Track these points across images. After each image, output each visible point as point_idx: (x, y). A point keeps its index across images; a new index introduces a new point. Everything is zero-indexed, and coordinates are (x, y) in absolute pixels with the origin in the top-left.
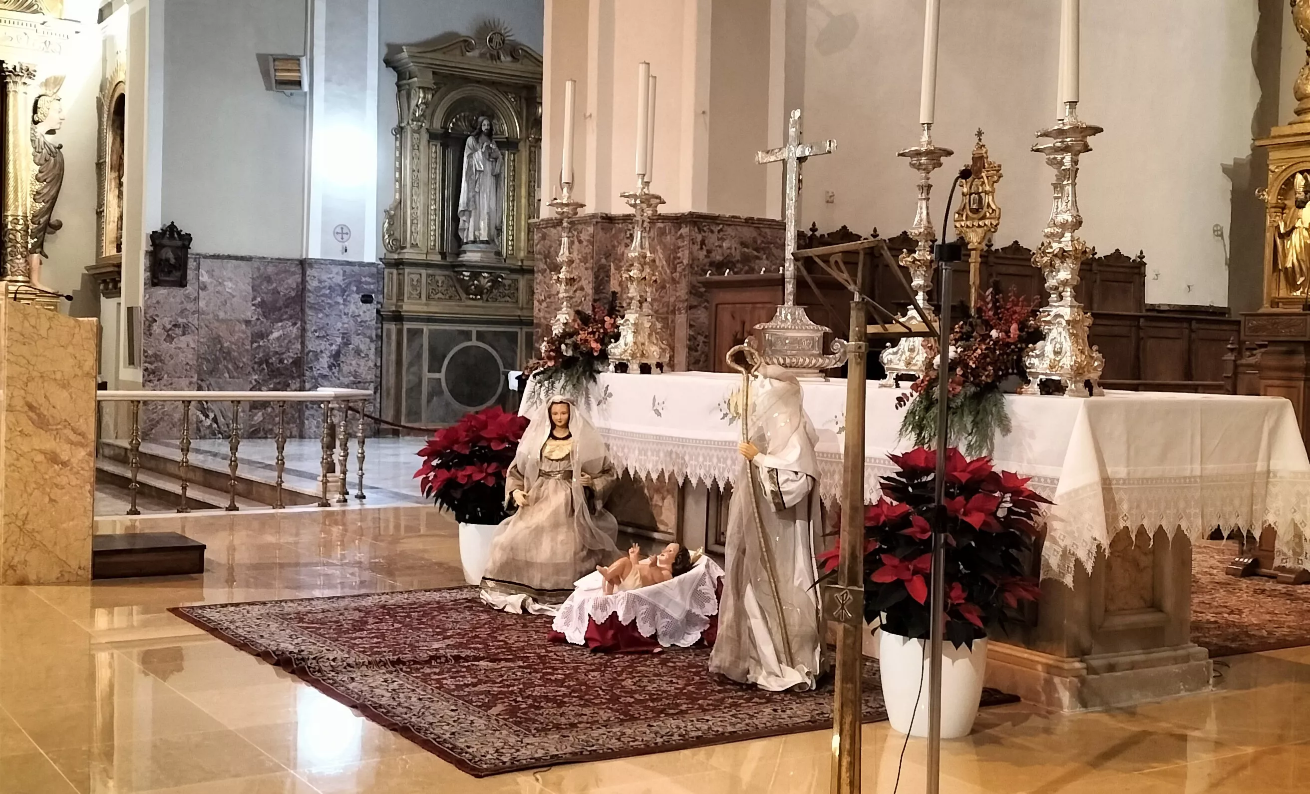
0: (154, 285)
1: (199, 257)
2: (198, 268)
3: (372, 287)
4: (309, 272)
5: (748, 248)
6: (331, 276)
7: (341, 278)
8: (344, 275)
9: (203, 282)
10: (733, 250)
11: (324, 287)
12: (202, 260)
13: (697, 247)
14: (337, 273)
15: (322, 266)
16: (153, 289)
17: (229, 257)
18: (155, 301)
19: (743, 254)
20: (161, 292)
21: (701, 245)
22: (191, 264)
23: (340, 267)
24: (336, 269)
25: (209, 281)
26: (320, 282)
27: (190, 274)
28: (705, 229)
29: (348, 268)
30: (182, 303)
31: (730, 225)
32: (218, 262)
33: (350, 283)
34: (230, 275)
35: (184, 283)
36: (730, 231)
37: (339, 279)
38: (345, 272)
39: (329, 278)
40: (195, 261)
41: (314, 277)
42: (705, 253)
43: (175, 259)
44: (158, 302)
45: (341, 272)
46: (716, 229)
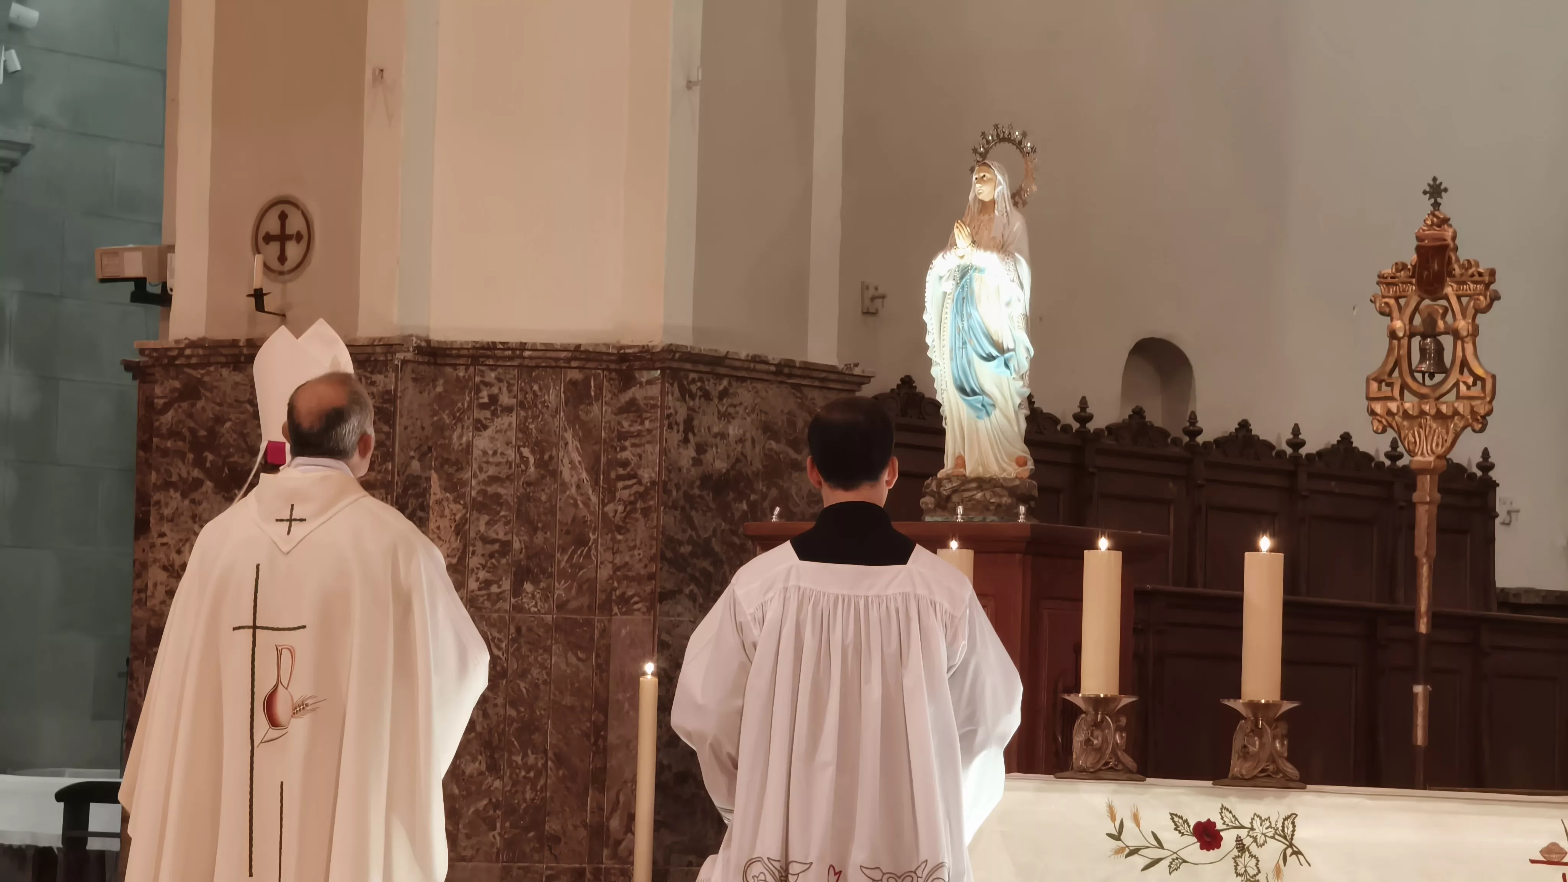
5: (778, 441)
10: (748, 444)
13: (676, 437)
19: (770, 457)
21: (686, 432)
28: (694, 388)
31: (743, 379)
36: (745, 395)
42: (691, 452)
46: (715, 387)
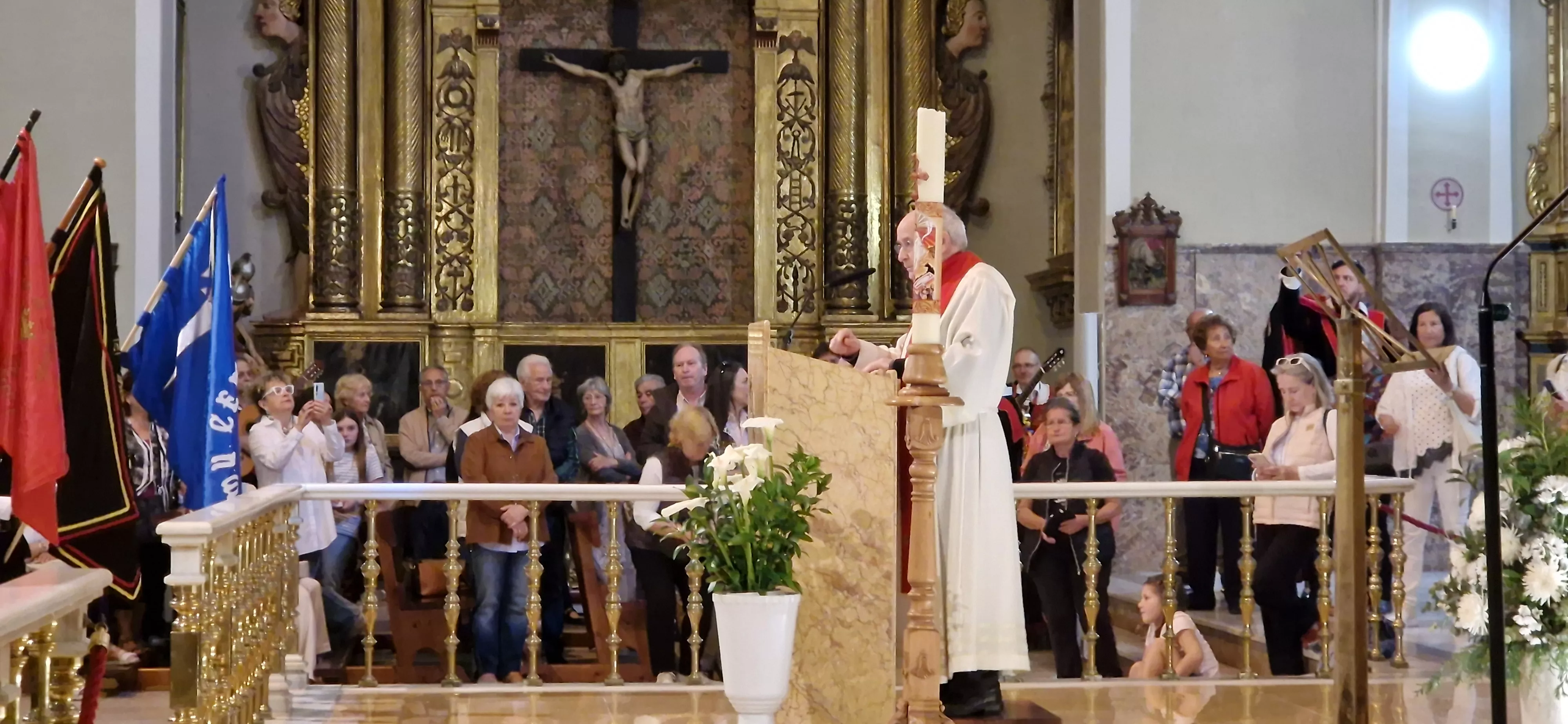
0: (1122, 303)
1: (1194, 252)
2: (1193, 271)
3: (1506, 289)
4: (1387, 268)
6: (1428, 273)
7: (1446, 276)
8: (1452, 270)
9: (1203, 295)
11: (1416, 295)
12: (1199, 257)
14: (1440, 268)
15: (1413, 257)
16: (1120, 311)
17: (1247, 249)
18: (1121, 331)
20: (1134, 315)
22: (1182, 265)
23: (1444, 256)
24: (1435, 261)
25: (1214, 291)
26: (1408, 285)
27: (1181, 283)
29: (1458, 257)
30: (1168, 333)
32: (1227, 259)
33: (1462, 287)
34: (1249, 280)
35: (1171, 297)
37: (1442, 278)
38: (1452, 264)
39: (1425, 278)
40: (1188, 258)
41: (1397, 277)
43: (1156, 256)
44: (1128, 334)
45: (1446, 265)
